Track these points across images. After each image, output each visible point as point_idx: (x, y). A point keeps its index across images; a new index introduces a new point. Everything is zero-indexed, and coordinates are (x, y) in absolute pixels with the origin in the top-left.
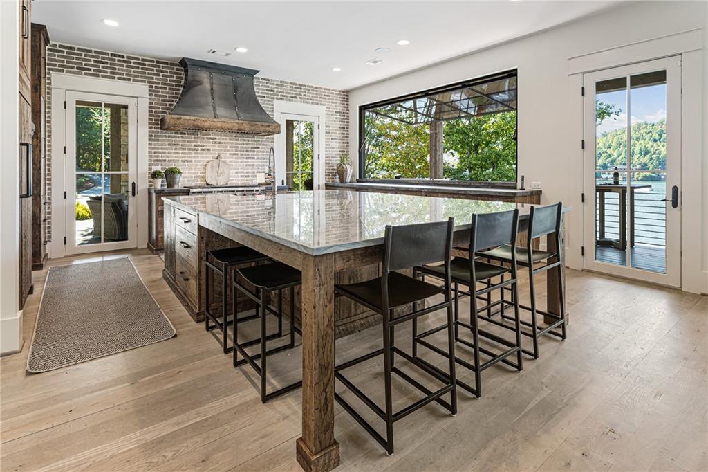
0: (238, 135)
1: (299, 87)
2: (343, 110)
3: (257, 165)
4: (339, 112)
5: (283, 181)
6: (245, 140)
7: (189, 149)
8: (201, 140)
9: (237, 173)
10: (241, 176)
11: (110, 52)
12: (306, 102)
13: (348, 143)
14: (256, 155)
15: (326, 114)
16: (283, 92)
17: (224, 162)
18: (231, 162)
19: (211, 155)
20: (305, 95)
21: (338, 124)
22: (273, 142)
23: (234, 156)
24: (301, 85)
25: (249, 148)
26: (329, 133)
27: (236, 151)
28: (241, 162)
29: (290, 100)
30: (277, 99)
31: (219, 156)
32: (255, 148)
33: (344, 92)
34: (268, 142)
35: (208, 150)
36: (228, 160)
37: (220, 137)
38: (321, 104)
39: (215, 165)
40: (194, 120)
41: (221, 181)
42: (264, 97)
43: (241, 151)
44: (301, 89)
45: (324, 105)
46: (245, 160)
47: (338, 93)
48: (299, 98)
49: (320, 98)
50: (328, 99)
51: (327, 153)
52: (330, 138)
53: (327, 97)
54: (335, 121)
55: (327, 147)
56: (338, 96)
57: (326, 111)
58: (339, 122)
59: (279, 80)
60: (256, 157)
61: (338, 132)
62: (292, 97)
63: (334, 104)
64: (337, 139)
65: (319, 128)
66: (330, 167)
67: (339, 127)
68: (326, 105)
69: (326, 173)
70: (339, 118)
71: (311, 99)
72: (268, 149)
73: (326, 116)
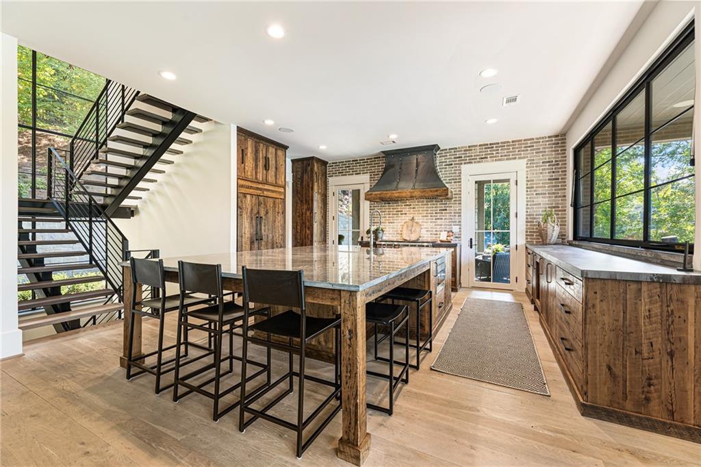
0: (429, 200)
1: (490, 146)
2: (555, 158)
3: (444, 225)
4: (549, 162)
5: (471, 239)
6: (434, 204)
7: (393, 214)
8: (401, 206)
9: (427, 231)
10: (431, 234)
11: (352, 160)
12: (500, 160)
13: (565, 196)
14: (443, 216)
15: (527, 167)
16: (472, 156)
17: (417, 223)
19: (408, 218)
20: (498, 153)
21: (547, 176)
22: (460, 204)
23: (425, 218)
24: (493, 144)
25: (437, 210)
26: (532, 187)
27: (427, 213)
28: (431, 222)
29: (479, 162)
30: (465, 163)
31: (413, 218)
32: (443, 210)
33: (557, 136)
34: (456, 204)
35: (406, 214)
36: (421, 221)
37: (414, 203)
38: (519, 158)
39: (409, 225)
41: (413, 238)
42: (452, 164)
43: (430, 213)
44: (493, 147)
45: (524, 158)
46: (434, 220)
47: (547, 139)
48: (490, 157)
49: (519, 151)
50: (531, 150)
51: (528, 210)
52: (535, 193)
53: (529, 149)
54: (541, 173)
55: (529, 204)
56: (547, 143)
57: (527, 164)
58: (549, 173)
59: (467, 146)
60: (443, 218)
61: (547, 185)
62: (482, 158)
63: (541, 154)
64: (546, 194)
65: (517, 184)
66: (534, 225)
67: (549, 179)
68: (527, 157)
69: (527, 232)
70: (548, 169)
71: (506, 156)
72: (456, 210)
73: (527, 169)
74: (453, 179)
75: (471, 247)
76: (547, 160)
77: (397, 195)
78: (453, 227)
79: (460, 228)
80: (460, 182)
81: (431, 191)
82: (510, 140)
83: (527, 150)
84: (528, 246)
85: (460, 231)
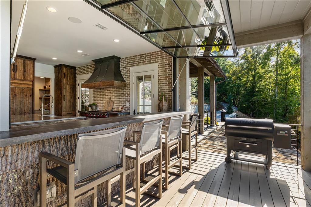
1: (142, 56)
5: (135, 110)
6: (119, 90)
9: (116, 105)
11: (85, 65)
12: (147, 64)
16: (135, 62)
17: (112, 101)
18: (114, 100)
19: (108, 98)
20: (146, 60)
21: (168, 73)
22: (130, 89)
24: (144, 54)
25: (120, 93)
26: (161, 80)
29: (138, 65)
30: (132, 66)
31: (110, 98)
32: (123, 93)
34: (128, 90)
35: (107, 96)
36: (113, 100)
37: (111, 89)
38: (155, 62)
39: (108, 102)
41: (110, 109)
42: (126, 67)
43: (117, 95)
45: (157, 62)
46: (119, 99)
48: (143, 62)
49: (155, 58)
50: (160, 57)
51: (159, 93)
52: (162, 83)
53: (159, 57)
54: (165, 71)
55: (160, 89)
57: (159, 66)
58: (168, 71)
59: (133, 56)
60: (123, 98)
62: (139, 63)
63: (165, 60)
64: (167, 83)
65: (154, 78)
67: (169, 75)
68: (159, 62)
70: (168, 68)
71: (149, 61)
72: (128, 93)
73: (158, 69)
74: (127, 75)
76: (168, 63)
78: (127, 103)
79: (130, 104)
80: (130, 77)
81: (107, 83)
82: (151, 52)
85: (130, 105)
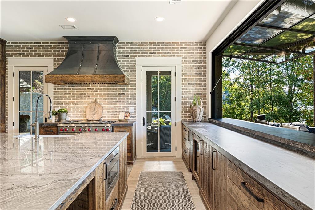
0: (109, 85)
1: (157, 44)
2: (200, 58)
3: (123, 107)
4: (196, 61)
5: (144, 118)
6: (114, 89)
7: (77, 97)
8: (84, 90)
9: (108, 112)
10: (111, 114)
12: (164, 56)
13: (205, 86)
14: (122, 99)
15: (182, 63)
16: (144, 51)
17: (99, 104)
18: (104, 104)
19: (91, 100)
20: (163, 50)
21: (195, 71)
22: (135, 89)
23: (106, 100)
24: (159, 43)
25: (117, 94)
26: (186, 79)
27: (108, 96)
28: (111, 104)
29: (149, 56)
30: (139, 56)
31: (96, 100)
32: (122, 94)
33: (201, 42)
34: (131, 89)
35: (89, 96)
36: (102, 103)
37: (97, 87)
38: (178, 56)
39: (92, 106)
40: (61, 77)
41: (96, 118)
42: (128, 56)
43: (111, 96)
44: (159, 45)
45: (180, 56)
47: (195, 44)
48: (157, 53)
49: (177, 50)
50: (185, 51)
51: (184, 96)
52: (187, 83)
53: (184, 49)
54: (191, 68)
55: (184, 91)
56: (195, 47)
57: (182, 60)
58: (196, 68)
59: (140, 41)
60: (122, 101)
61: (195, 78)
62: (151, 53)
63: (191, 54)
64: (194, 84)
65: (176, 76)
66: (187, 107)
67: (196, 74)
68: (183, 55)
69: (182, 112)
70: (196, 66)
71: (168, 53)
72: (131, 94)
73: (182, 65)
74: (129, 68)
75: (144, 125)
76: (195, 59)
77: (78, 79)
78: (130, 108)
79: (135, 109)
80: (135, 71)
81: (110, 77)
82: (171, 42)
83: (182, 50)
84: (184, 123)
85: (135, 112)
